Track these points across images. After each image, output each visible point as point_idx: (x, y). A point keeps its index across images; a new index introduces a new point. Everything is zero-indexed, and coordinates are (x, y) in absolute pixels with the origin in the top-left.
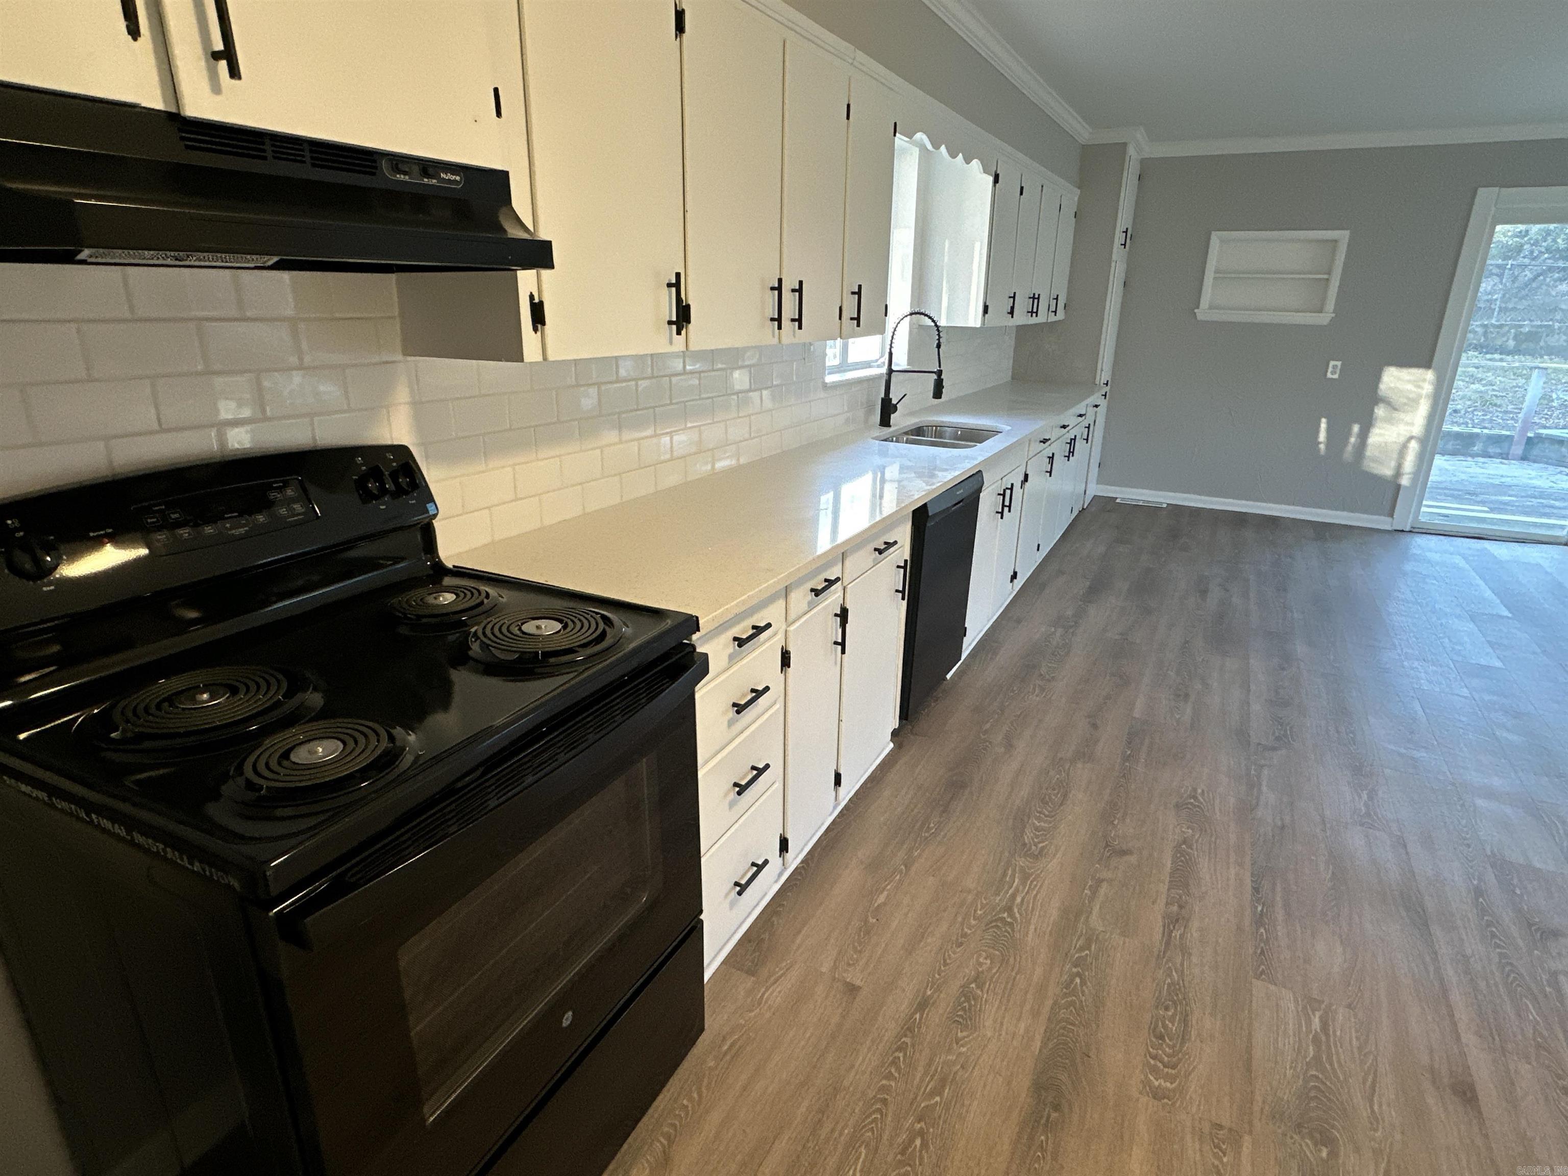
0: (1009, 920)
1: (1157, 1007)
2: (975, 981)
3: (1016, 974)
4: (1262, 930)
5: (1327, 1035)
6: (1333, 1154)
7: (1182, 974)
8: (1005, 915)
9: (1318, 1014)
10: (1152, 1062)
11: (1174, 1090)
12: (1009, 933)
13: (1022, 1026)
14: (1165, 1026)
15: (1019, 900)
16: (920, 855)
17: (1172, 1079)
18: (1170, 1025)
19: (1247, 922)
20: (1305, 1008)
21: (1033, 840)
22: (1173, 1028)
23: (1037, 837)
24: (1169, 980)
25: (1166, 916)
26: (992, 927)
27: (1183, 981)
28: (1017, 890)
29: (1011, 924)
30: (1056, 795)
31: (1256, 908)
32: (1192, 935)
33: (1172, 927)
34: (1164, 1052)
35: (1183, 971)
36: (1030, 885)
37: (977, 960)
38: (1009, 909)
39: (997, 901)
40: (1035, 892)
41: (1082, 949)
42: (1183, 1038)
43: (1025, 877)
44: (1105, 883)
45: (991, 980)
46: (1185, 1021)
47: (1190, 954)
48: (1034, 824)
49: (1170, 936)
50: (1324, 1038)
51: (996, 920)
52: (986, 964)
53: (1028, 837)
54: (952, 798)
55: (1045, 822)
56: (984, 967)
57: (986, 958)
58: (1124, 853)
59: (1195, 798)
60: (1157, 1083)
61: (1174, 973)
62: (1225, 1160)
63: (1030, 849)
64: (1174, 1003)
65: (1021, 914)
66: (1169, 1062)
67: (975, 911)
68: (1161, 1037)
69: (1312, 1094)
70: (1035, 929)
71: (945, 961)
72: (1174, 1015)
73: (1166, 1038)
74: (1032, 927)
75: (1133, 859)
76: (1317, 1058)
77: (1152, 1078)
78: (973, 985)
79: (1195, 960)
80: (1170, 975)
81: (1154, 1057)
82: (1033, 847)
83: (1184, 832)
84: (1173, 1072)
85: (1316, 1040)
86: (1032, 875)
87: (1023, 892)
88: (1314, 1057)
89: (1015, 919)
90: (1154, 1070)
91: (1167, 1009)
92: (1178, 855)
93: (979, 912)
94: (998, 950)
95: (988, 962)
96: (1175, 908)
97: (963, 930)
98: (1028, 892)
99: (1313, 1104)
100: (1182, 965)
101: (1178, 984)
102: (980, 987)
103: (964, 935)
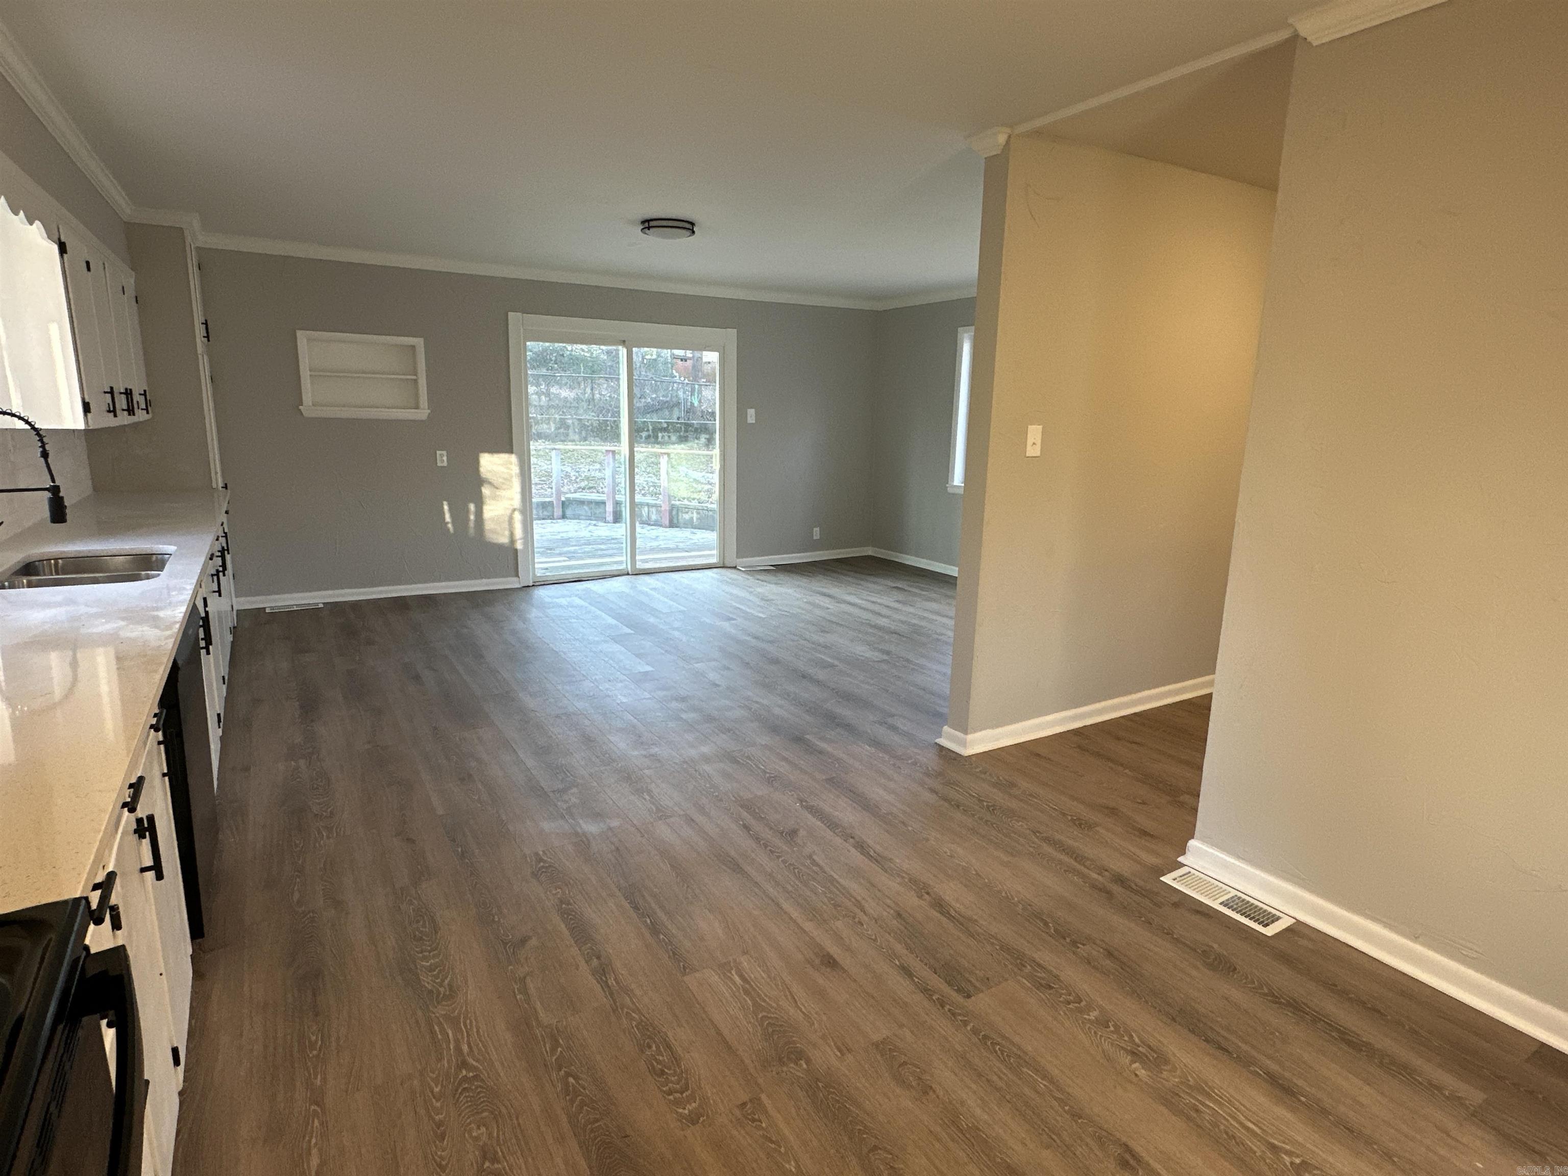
0: (471, 1074)
1: (642, 1052)
2: (485, 1157)
3: (517, 1119)
4: (662, 937)
5: (748, 983)
6: (808, 1061)
7: (639, 1011)
8: (464, 1072)
9: (733, 972)
10: (671, 1097)
11: (700, 1105)
12: (481, 1087)
13: (559, 1160)
14: (659, 1062)
15: (465, 1048)
16: (324, 1080)
17: (692, 1098)
18: (661, 1058)
19: (647, 935)
20: (724, 974)
21: (435, 982)
22: (665, 1058)
23: (437, 977)
24: (634, 1023)
25: (594, 972)
26: (461, 1093)
27: (644, 1016)
28: (457, 1041)
29: (476, 1077)
30: (424, 926)
31: (646, 921)
32: (622, 975)
33: (604, 979)
34: (672, 1082)
35: (638, 1009)
36: (465, 1026)
37: (471, 1136)
38: (464, 1064)
39: (446, 1065)
40: (475, 1030)
41: (553, 1050)
42: (676, 1059)
43: (454, 1022)
44: (528, 978)
45: (499, 1144)
46: (669, 1046)
47: (632, 991)
48: (423, 966)
49: (608, 987)
50: (747, 986)
51: (460, 1084)
52: (482, 1134)
53: (428, 983)
54: (314, 995)
55: (434, 956)
56: (484, 1138)
57: (478, 1128)
58: (524, 941)
59: (541, 860)
60: (686, 1112)
61: (633, 1014)
62: (764, 1125)
63: (439, 993)
64: (650, 1037)
65: (477, 1061)
66: (681, 1087)
67: (432, 1092)
68: (662, 1073)
69: (770, 1030)
70: (502, 1064)
71: (440, 1166)
72: (658, 1047)
73: (666, 1070)
74: (497, 1064)
75: (534, 942)
76: (755, 1004)
77: (681, 1110)
78: (487, 1164)
79: (638, 992)
80: (633, 1019)
81: (670, 1093)
82: (442, 990)
83: (555, 894)
84: (689, 1092)
85: (747, 992)
86: (459, 1014)
87: (463, 1038)
88: (754, 1005)
89: (476, 1068)
90: (677, 1103)
91: (650, 1047)
92: (565, 916)
93: (437, 1090)
94: (485, 1110)
95: (483, 1129)
96: (595, 962)
97: (433, 1119)
98: (468, 1035)
99: (776, 1037)
100: (633, 1003)
101: (642, 1021)
102: (495, 1160)
103: (439, 1124)
